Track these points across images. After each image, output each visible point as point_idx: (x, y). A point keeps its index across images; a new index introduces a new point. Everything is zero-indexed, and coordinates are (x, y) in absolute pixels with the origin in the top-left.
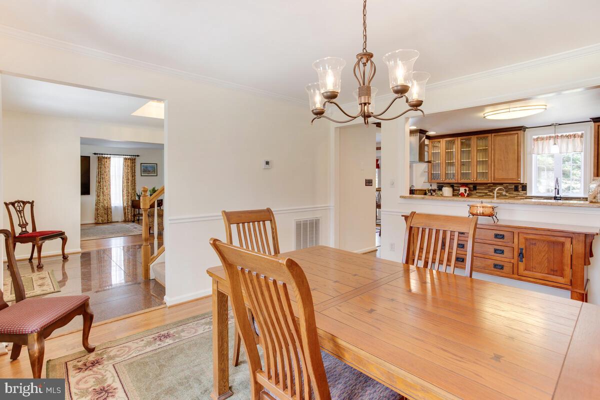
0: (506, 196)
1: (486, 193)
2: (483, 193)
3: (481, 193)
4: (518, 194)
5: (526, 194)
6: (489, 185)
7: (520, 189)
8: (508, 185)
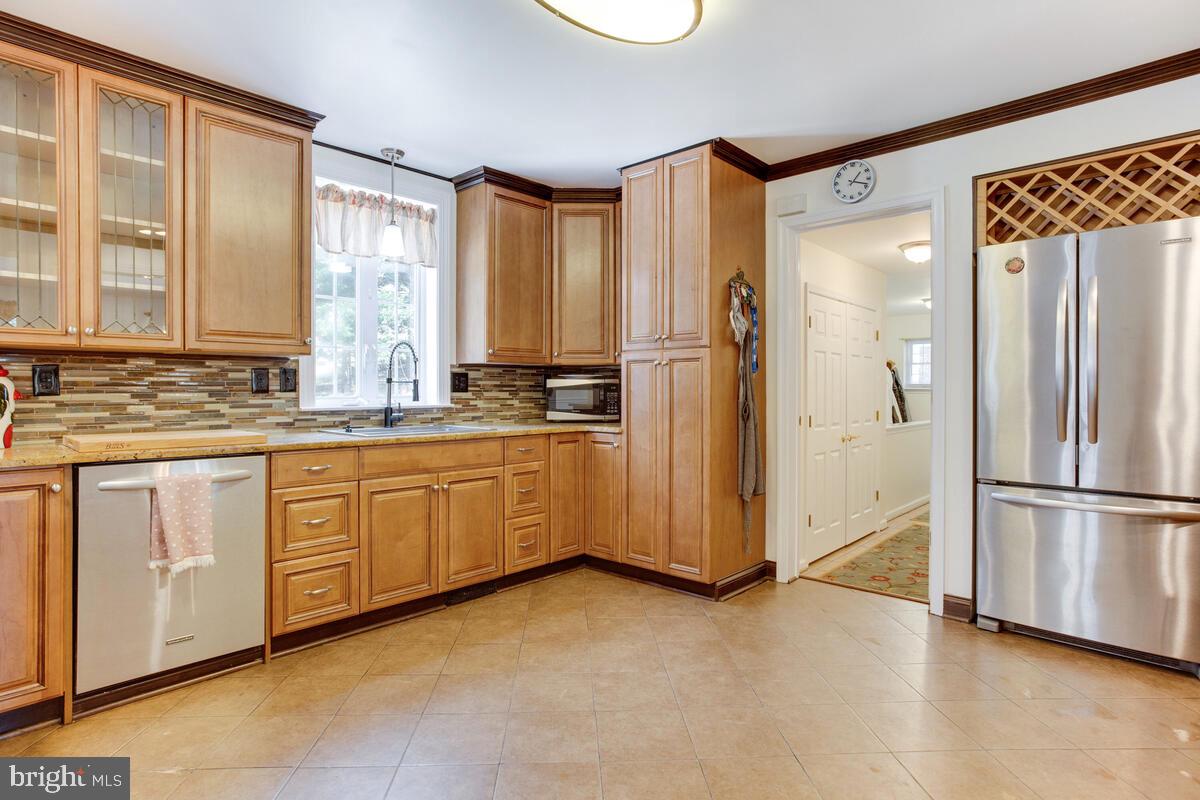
0: (218, 414)
1: (121, 406)
2: (105, 406)
3: (87, 406)
4: (270, 406)
5: (296, 401)
6: (132, 364)
7: (274, 385)
8: (225, 364)
